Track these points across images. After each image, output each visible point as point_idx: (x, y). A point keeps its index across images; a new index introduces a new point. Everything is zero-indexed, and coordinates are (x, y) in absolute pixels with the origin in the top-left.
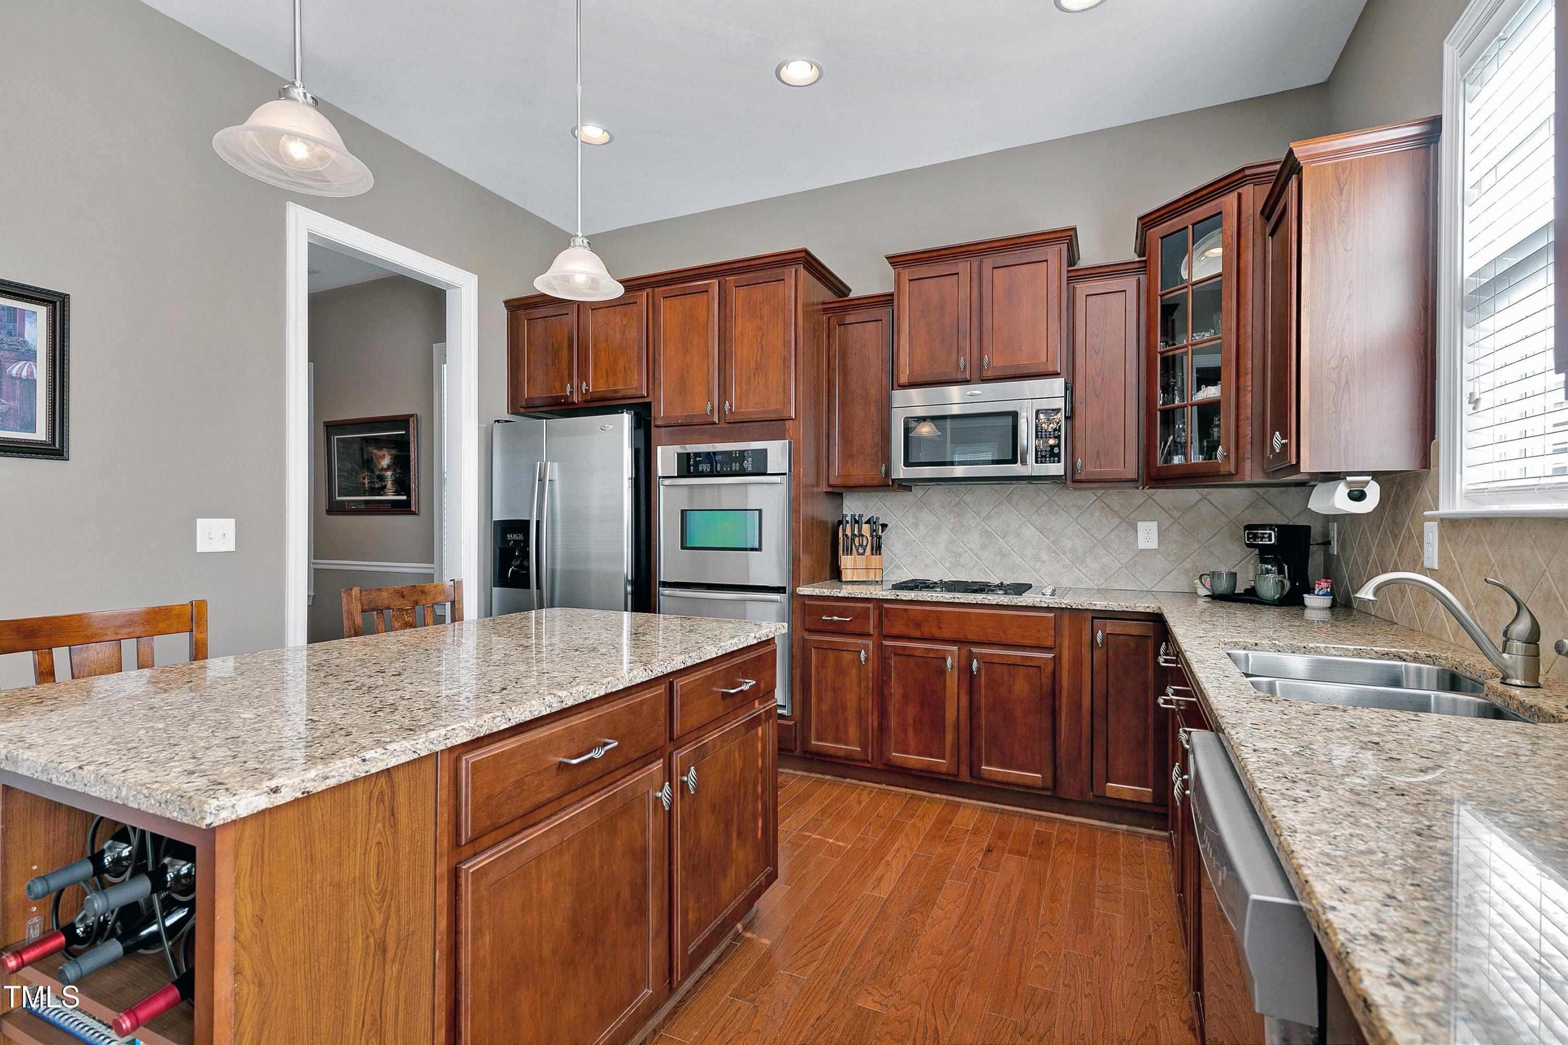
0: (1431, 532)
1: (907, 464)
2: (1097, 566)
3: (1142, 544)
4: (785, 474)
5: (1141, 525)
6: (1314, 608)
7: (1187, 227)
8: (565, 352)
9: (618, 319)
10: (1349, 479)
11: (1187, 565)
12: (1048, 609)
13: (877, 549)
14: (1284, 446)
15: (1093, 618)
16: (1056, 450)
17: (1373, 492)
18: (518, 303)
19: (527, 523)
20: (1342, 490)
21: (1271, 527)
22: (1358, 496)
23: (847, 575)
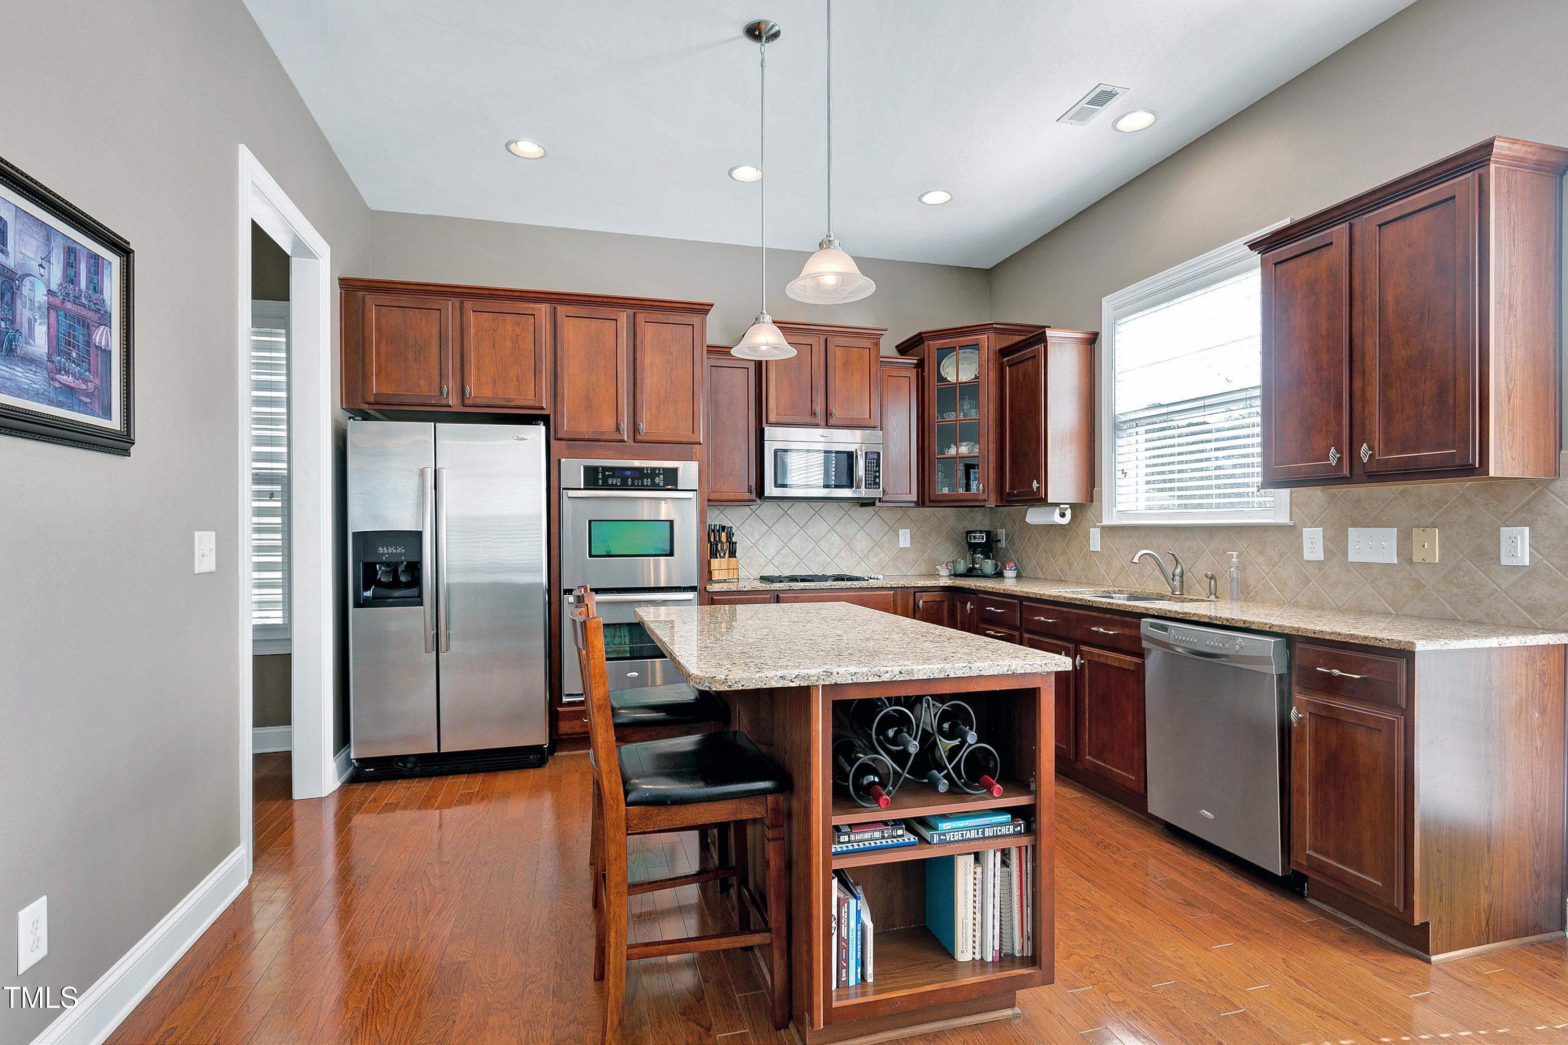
0: (1095, 533)
1: (776, 485)
2: (876, 560)
3: (902, 545)
4: (696, 490)
5: (901, 532)
6: (1009, 578)
7: (955, 347)
8: (435, 350)
9: (509, 327)
10: (1062, 506)
11: (926, 556)
12: (891, 588)
13: (733, 554)
14: (1038, 488)
15: (915, 592)
16: (877, 480)
17: (1068, 513)
18: (362, 284)
19: (418, 535)
20: (1057, 511)
21: (981, 532)
22: (1063, 515)
23: (716, 576)
